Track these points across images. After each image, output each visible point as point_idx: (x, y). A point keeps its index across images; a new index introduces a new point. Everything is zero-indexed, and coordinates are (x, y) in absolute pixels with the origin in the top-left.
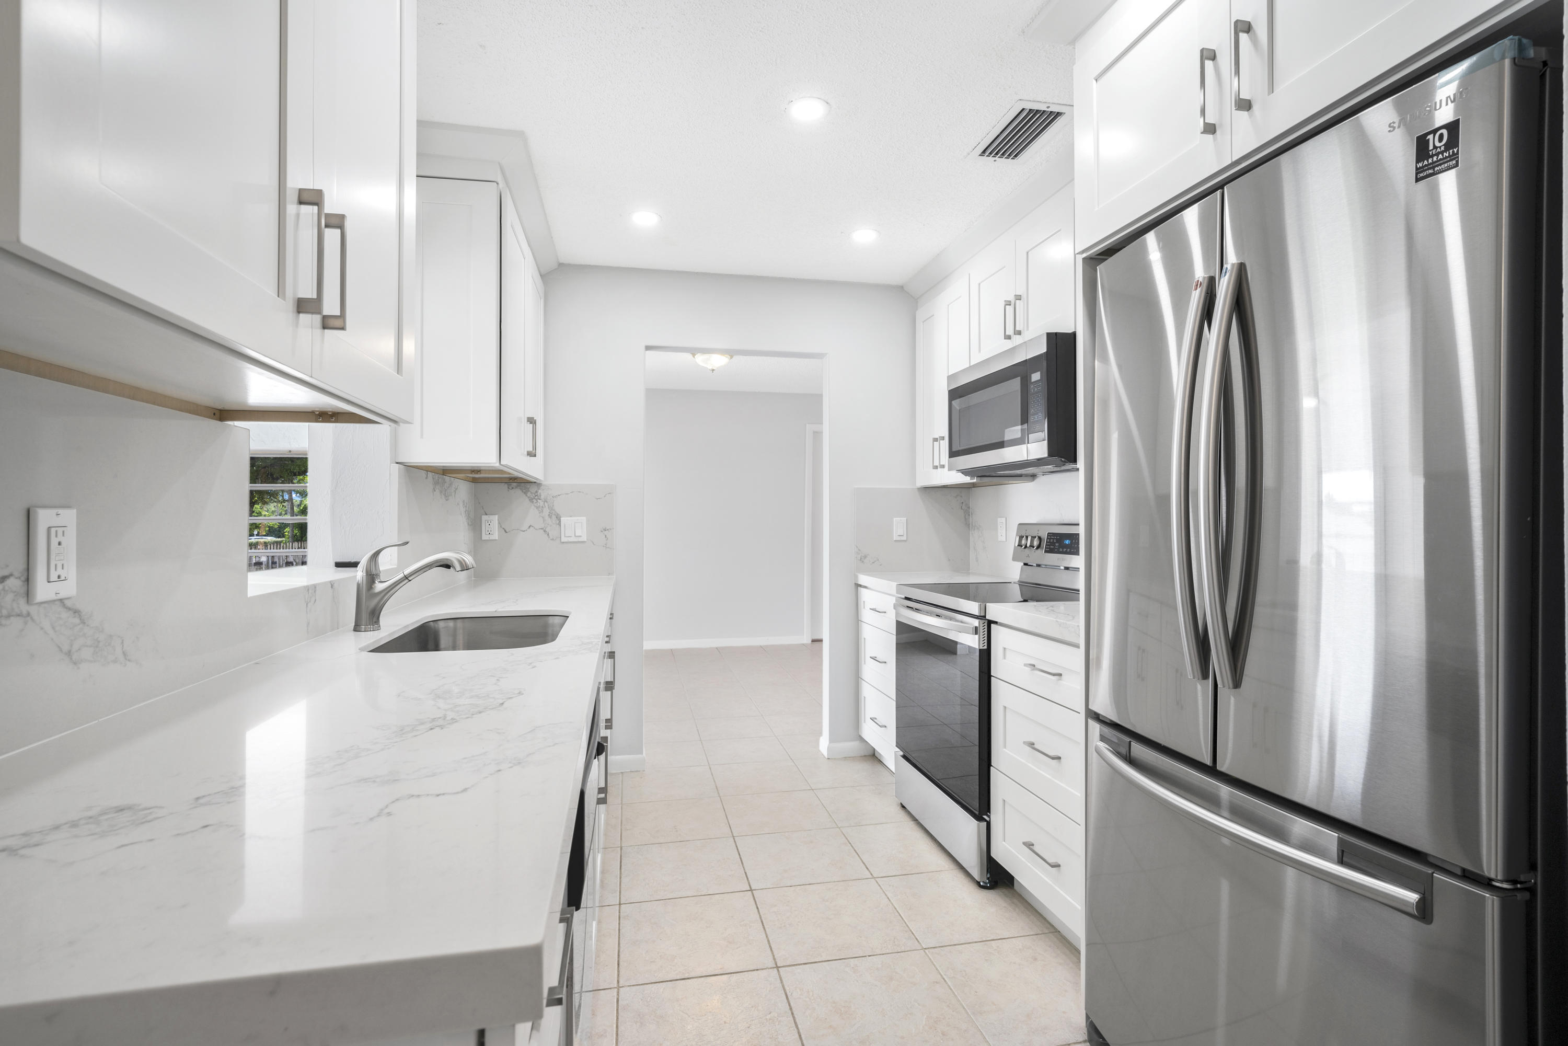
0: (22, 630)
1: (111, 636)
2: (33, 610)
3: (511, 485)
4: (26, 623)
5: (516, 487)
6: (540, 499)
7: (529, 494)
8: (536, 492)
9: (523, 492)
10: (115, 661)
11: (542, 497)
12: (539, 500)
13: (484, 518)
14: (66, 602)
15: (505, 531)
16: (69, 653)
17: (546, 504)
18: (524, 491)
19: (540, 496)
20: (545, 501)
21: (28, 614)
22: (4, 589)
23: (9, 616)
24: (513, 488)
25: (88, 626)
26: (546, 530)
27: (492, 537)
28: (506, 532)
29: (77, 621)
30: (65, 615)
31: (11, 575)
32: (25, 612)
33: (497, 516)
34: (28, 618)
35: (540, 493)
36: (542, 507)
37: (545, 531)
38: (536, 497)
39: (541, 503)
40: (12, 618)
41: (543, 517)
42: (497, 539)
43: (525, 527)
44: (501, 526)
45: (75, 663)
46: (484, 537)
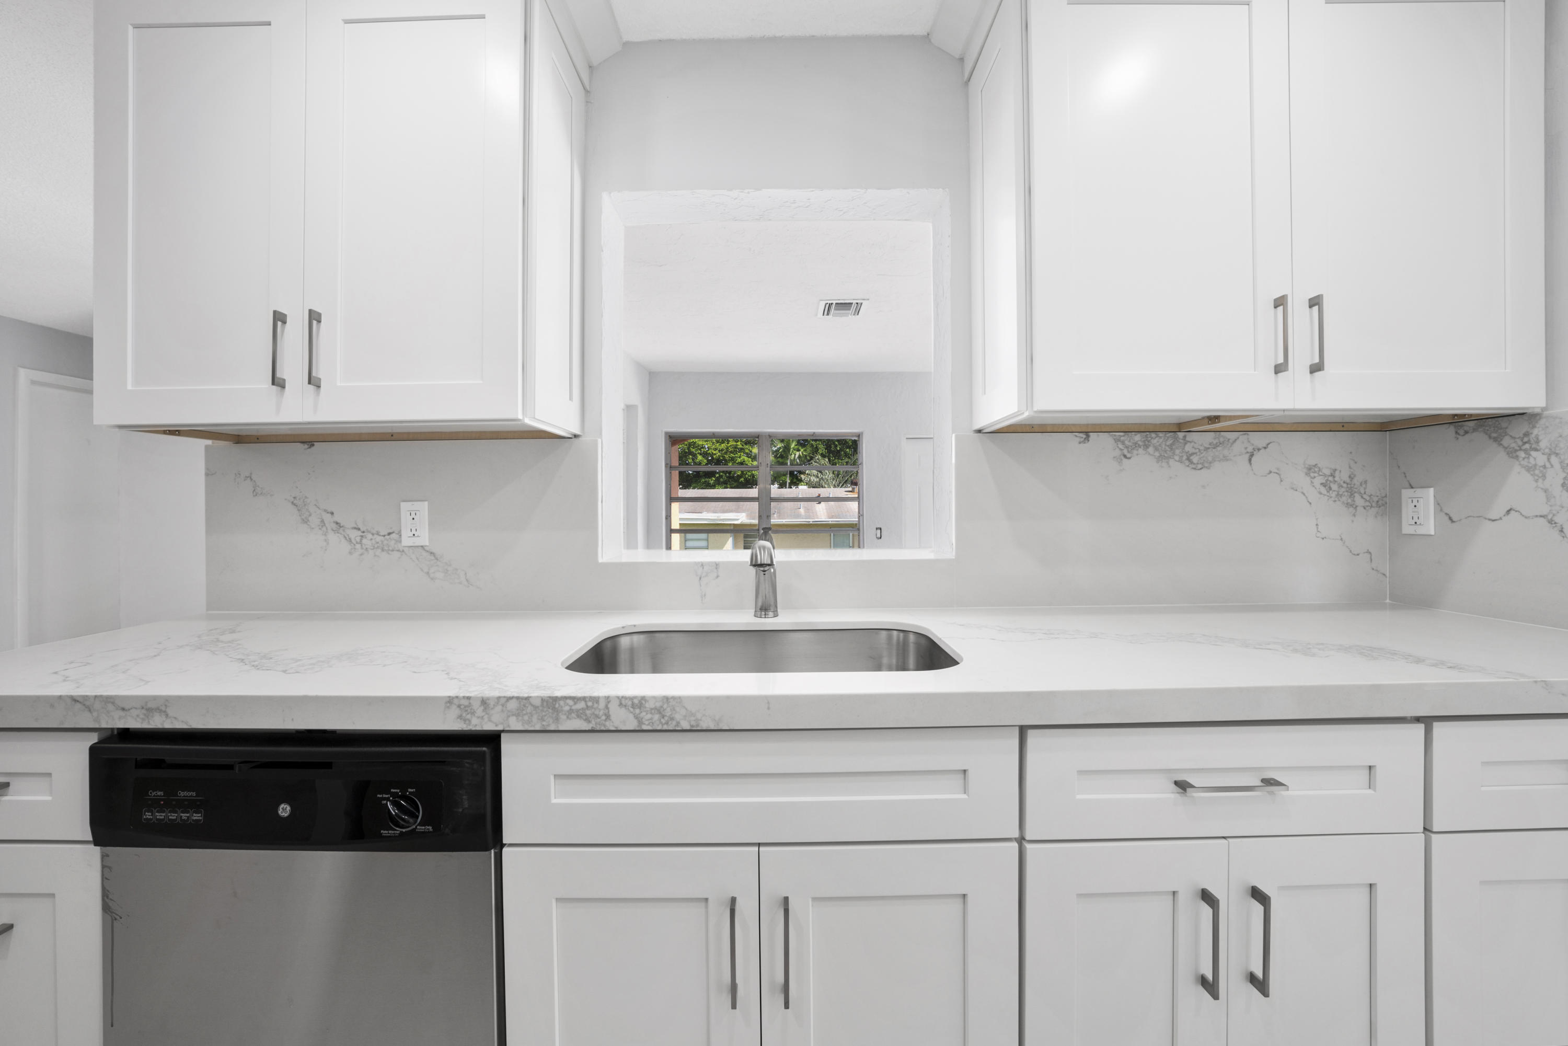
0: (399, 558)
1: (457, 569)
2: (406, 550)
3: (1462, 426)
4: (402, 555)
5: (1475, 430)
6: (1536, 450)
7: (1506, 441)
8: (1527, 434)
9: (1490, 437)
10: (460, 583)
11: (1543, 444)
12: (1533, 453)
13: (1406, 493)
14: (425, 548)
15: (1450, 519)
16: (428, 573)
17: (1554, 459)
18: (1494, 435)
19: (1538, 442)
20: (1553, 452)
21: (403, 551)
22: (390, 539)
23: (393, 550)
24: (1466, 432)
25: (440, 561)
26: (1556, 519)
27: (1421, 530)
28: (1453, 521)
29: (433, 558)
30: (424, 554)
31: (393, 532)
32: (401, 550)
33: (1432, 490)
34: (403, 553)
35: (1537, 437)
36: (1544, 467)
37: (1551, 522)
38: (1527, 446)
39: (1539, 458)
40: (394, 552)
41: (1546, 491)
42: (1432, 533)
43: (1497, 510)
44: (1441, 510)
45: (432, 579)
46: (1407, 529)
